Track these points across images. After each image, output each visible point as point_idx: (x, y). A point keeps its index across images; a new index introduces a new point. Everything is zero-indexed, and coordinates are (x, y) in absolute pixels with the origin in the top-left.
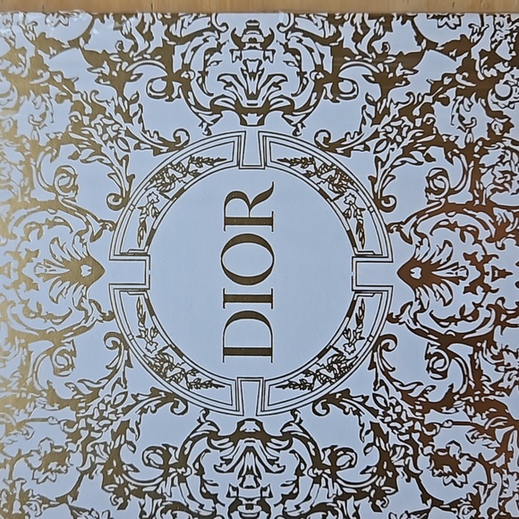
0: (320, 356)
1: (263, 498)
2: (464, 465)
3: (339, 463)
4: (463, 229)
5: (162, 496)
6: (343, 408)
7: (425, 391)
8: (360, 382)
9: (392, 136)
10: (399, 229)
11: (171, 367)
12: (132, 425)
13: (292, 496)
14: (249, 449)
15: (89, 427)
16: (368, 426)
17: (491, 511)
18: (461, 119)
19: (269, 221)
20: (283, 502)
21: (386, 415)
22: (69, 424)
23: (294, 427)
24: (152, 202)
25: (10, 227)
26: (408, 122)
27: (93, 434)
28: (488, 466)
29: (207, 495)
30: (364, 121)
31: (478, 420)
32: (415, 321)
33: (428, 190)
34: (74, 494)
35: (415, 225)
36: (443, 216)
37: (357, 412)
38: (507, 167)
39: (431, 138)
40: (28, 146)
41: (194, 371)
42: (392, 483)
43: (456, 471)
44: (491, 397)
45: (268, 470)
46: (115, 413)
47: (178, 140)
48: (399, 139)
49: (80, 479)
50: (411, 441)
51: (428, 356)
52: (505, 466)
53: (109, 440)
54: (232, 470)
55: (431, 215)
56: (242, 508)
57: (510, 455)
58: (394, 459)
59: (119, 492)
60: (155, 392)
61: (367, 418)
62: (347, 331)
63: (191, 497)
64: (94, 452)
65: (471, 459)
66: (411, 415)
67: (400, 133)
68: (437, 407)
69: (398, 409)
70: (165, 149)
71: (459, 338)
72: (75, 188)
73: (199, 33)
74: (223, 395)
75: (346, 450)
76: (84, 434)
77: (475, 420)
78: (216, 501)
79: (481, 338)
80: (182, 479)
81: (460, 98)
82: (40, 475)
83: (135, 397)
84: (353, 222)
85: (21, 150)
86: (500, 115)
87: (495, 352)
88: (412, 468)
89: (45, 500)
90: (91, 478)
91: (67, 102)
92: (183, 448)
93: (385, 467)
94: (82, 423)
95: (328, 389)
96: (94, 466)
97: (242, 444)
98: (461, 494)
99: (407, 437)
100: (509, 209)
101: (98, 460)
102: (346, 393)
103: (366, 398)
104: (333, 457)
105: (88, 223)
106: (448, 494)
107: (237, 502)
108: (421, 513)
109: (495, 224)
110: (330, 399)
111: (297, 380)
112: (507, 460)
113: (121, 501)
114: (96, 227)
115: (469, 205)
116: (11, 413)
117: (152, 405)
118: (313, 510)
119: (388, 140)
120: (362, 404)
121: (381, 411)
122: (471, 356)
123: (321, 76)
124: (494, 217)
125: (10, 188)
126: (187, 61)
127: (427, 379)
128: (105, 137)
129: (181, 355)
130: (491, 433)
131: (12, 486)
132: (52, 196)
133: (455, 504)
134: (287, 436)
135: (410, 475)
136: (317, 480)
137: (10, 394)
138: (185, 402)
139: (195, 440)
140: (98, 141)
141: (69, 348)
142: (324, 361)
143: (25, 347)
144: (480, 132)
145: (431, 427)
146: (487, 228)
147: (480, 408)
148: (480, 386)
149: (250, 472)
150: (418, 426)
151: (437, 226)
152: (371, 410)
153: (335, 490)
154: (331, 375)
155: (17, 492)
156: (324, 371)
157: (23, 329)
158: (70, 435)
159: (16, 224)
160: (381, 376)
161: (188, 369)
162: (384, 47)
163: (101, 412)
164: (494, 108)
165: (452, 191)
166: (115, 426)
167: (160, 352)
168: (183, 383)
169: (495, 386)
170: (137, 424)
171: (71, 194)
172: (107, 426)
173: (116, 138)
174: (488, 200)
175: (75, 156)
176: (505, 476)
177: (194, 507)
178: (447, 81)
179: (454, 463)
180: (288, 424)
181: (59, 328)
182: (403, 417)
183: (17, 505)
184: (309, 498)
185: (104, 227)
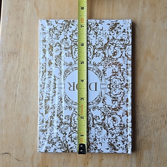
0: (97, 75)
1: (121, 84)
2: (115, 51)
3: (115, 72)
4: (75, 51)
5: (120, 101)
6: (105, 71)
7: (103, 57)
8: (101, 68)
9: (59, 63)
10: (75, 61)
11: (98, 100)
12: (108, 106)
13: (120, 79)
14: (112, 87)
15: (109, 113)
16: (109, 67)
17: (123, 46)
18: (57, 51)
19: (74, 83)
20: (121, 81)
21: (107, 64)
22: (108, 117)
23: (109, 79)
24: (71, 103)
25: (75, 127)
26: (57, 60)
27: (110, 113)
28: (115, 47)
29: (120, 94)
30: (57, 67)
31: (107, 48)
32: (91, 59)
33: (69, 56)
34: (120, 116)
35: (75, 59)
36: (73, 54)
37: (106, 68)
38: (65, 43)
39: (60, 56)
40: (61, 124)
41: (99, 96)
42: (118, 63)
43: (116, 52)
44: (104, 46)
45: (116, 83)
46: (106, 109)
47: (60, 98)
48: (60, 61)
49: (117, 115)
50: (111, 60)
51: (97, 57)
52: (115, 44)
53: (111, 110)
54: (116, 89)
55: (73, 56)
56: (122, 88)
57: (113, 43)
58: (114, 62)
59: (120, 109)
60: (103, 102)
61: (107, 67)
62: (92, 70)
63: (120, 96)
64: (113, 113)
65: (114, 50)
66: (107, 60)
67: (59, 61)
68: (105, 55)
69: (106, 62)
70: (61, 101)
71: (94, 51)
72: (68, 116)
73: (42, 95)
74: (103, 91)
75: (112, 70)
76: (110, 114)
77: (108, 49)
78: (121, 92)
79: (94, 48)
80: (117, 98)
81: (53, 51)
82: (117, 122)
83: (103, 106)
84: (74, 69)
85: (61, 125)
86: (56, 44)
87: (96, 45)
88: (116, 59)
89: (121, 121)
90: (117, 113)
91: (53, 117)
92: (112, 98)
93: (115, 64)
94: (108, 115)
95: (102, 73)
96: (115, 113)
97: (111, 88)
98: (120, 51)
99: (110, 60)
100: (72, 43)
101: (114, 112)
102: (103, 70)
103: (104, 67)
104: (114, 72)
105: (74, 114)
106: (120, 53)
107: (121, 89)
108: (123, 58)
109: (75, 45)
110: (104, 73)
111: (101, 79)
112: (114, 43)
113: (121, 108)
114: (75, 112)
115: (71, 50)
116: (106, 127)
117: (105, 103)
118: (123, 76)
119: (60, 63)
120: (105, 68)
121: (106, 64)
122: (97, 49)
123: (49, 74)
124: (73, 45)
125: (68, 127)
126: (47, 97)
127: (101, 57)
128: (59, 111)
129: (96, 98)
130: (110, 46)
131: (119, 126)
132: (69, 120)
133: (122, 52)
134: (110, 80)
135: (117, 60)
136: (117, 75)
137: (103, 127)
138: (104, 97)
139: (111, 96)
140: (60, 112)
141: (95, 117)
142: (97, 74)
143: (95, 124)
144: (59, 48)
145: (109, 56)
146: (75, 47)
147: (105, 48)
148: (102, 48)
149: (116, 86)
150: (109, 58)
151: (75, 55)
152: (106, 66)
153: (119, 72)
154: (100, 73)
155: (120, 126)
156: (99, 74)
157: (92, 125)
158: (110, 117)
159: (74, 126)
160: (100, 64)
161: (99, 97)
162: (45, 64)
163: (106, 111)
164: (55, 45)
165: (69, 53)
166: (108, 109)
167: (96, 101)
168: (101, 98)
169: (102, 45)
170: (108, 105)
171: (69, 116)
172: (108, 110)
173: (60, 109)
174: (70, 46)
175: (63, 116)
176: (117, 44)
177: (122, 96)
178: (50, 53)
179: (115, 52)
180: (108, 80)
181: (92, 118)
182: (107, 61)
183: (122, 126)
184: (121, 77)
185: (75, 111)
